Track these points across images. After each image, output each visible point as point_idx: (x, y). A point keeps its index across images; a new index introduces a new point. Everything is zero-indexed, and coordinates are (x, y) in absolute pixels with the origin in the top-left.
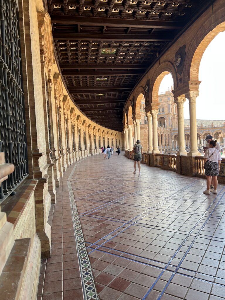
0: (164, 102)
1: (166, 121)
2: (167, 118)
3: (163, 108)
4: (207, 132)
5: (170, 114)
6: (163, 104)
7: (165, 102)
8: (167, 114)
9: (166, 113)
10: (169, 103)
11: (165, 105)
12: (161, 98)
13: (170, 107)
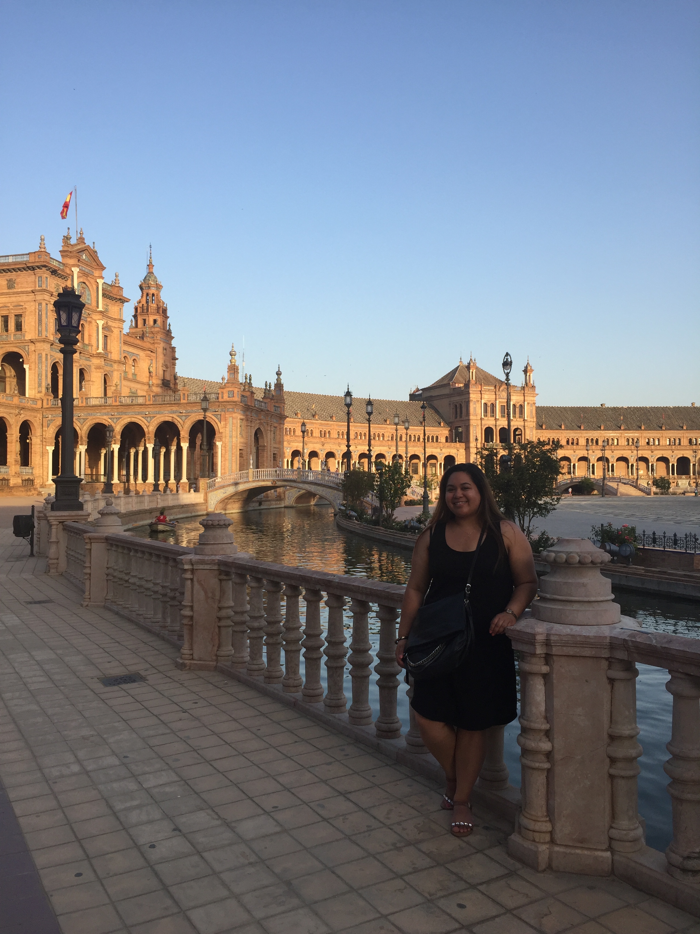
0: (22, 292)
1: (30, 369)
2: (33, 357)
3: (18, 316)
4: (167, 419)
5: (43, 341)
6: (20, 299)
7: (27, 292)
8: (32, 342)
9: (29, 336)
10: (38, 297)
11: (28, 306)
12: (13, 275)
13: (44, 316)
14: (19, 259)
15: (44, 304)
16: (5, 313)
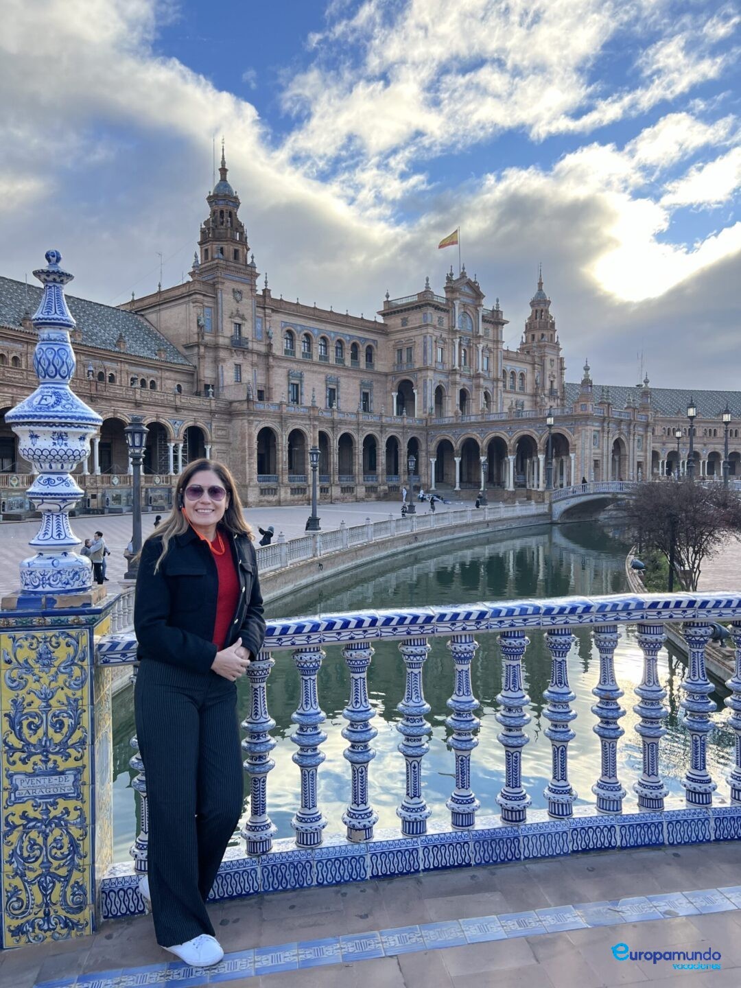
0: (412, 328)
1: (418, 393)
2: (421, 383)
3: (410, 349)
4: (526, 433)
5: (427, 369)
6: (410, 334)
7: (415, 328)
8: (420, 370)
9: (417, 366)
10: (424, 331)
11: (416, 339)
12: (405, 315)
13: (428, 347)
14: (410, 300)
15: (428, 337)
16: (399, 347)
